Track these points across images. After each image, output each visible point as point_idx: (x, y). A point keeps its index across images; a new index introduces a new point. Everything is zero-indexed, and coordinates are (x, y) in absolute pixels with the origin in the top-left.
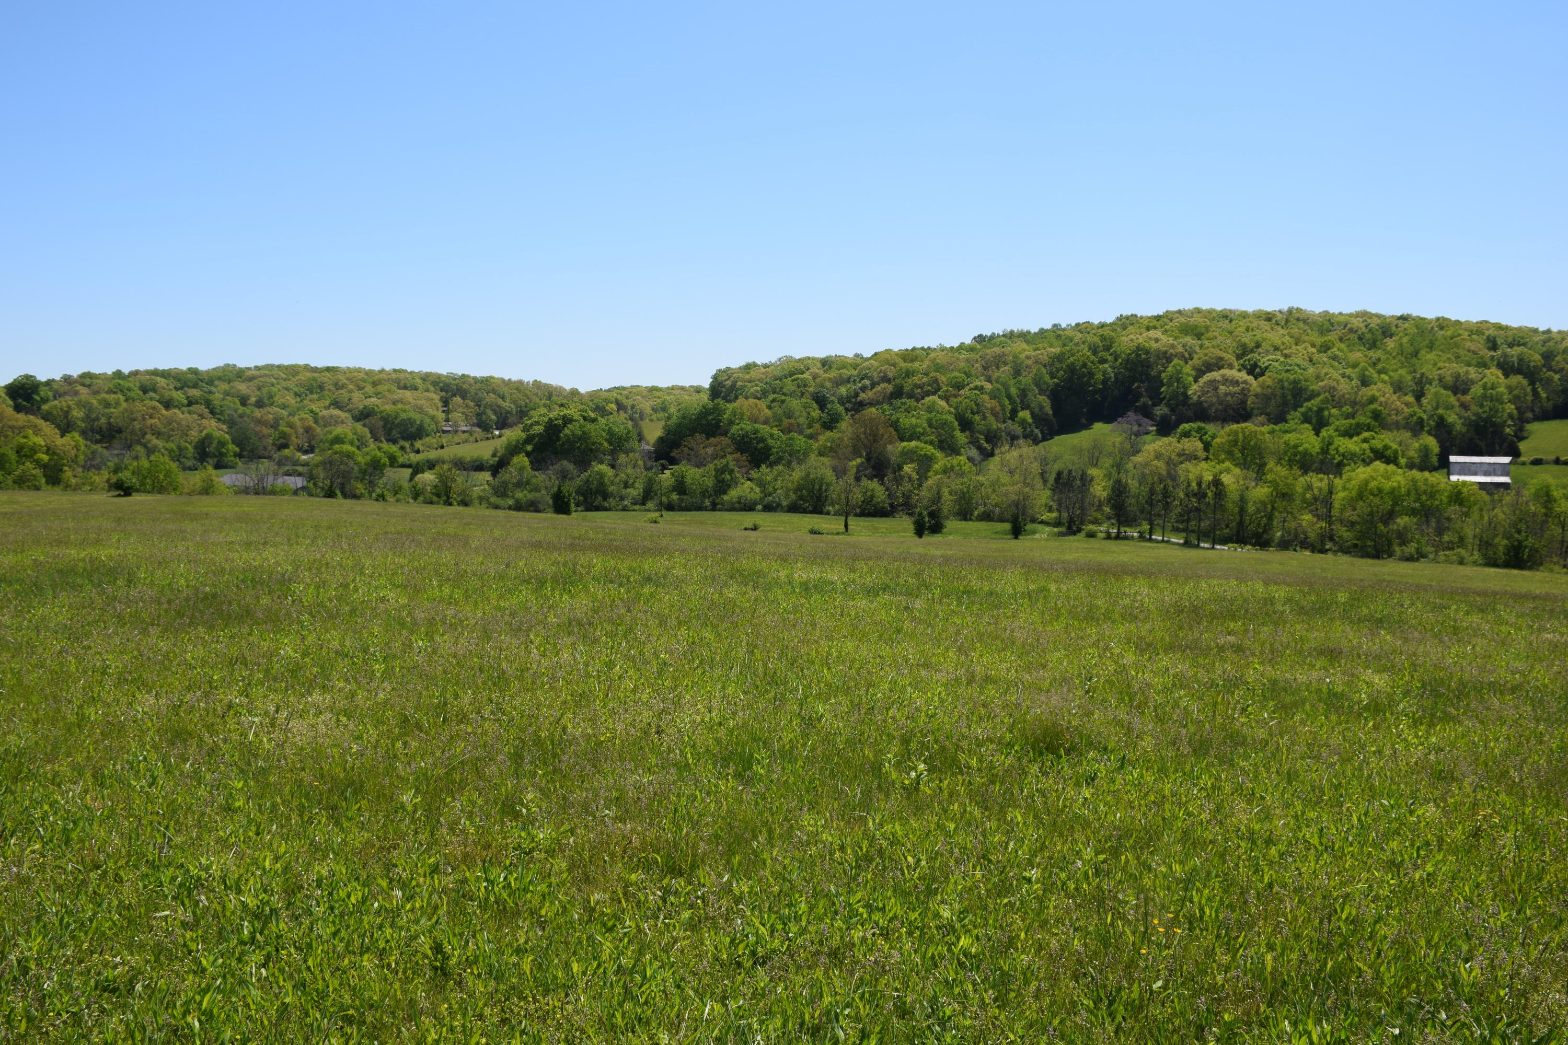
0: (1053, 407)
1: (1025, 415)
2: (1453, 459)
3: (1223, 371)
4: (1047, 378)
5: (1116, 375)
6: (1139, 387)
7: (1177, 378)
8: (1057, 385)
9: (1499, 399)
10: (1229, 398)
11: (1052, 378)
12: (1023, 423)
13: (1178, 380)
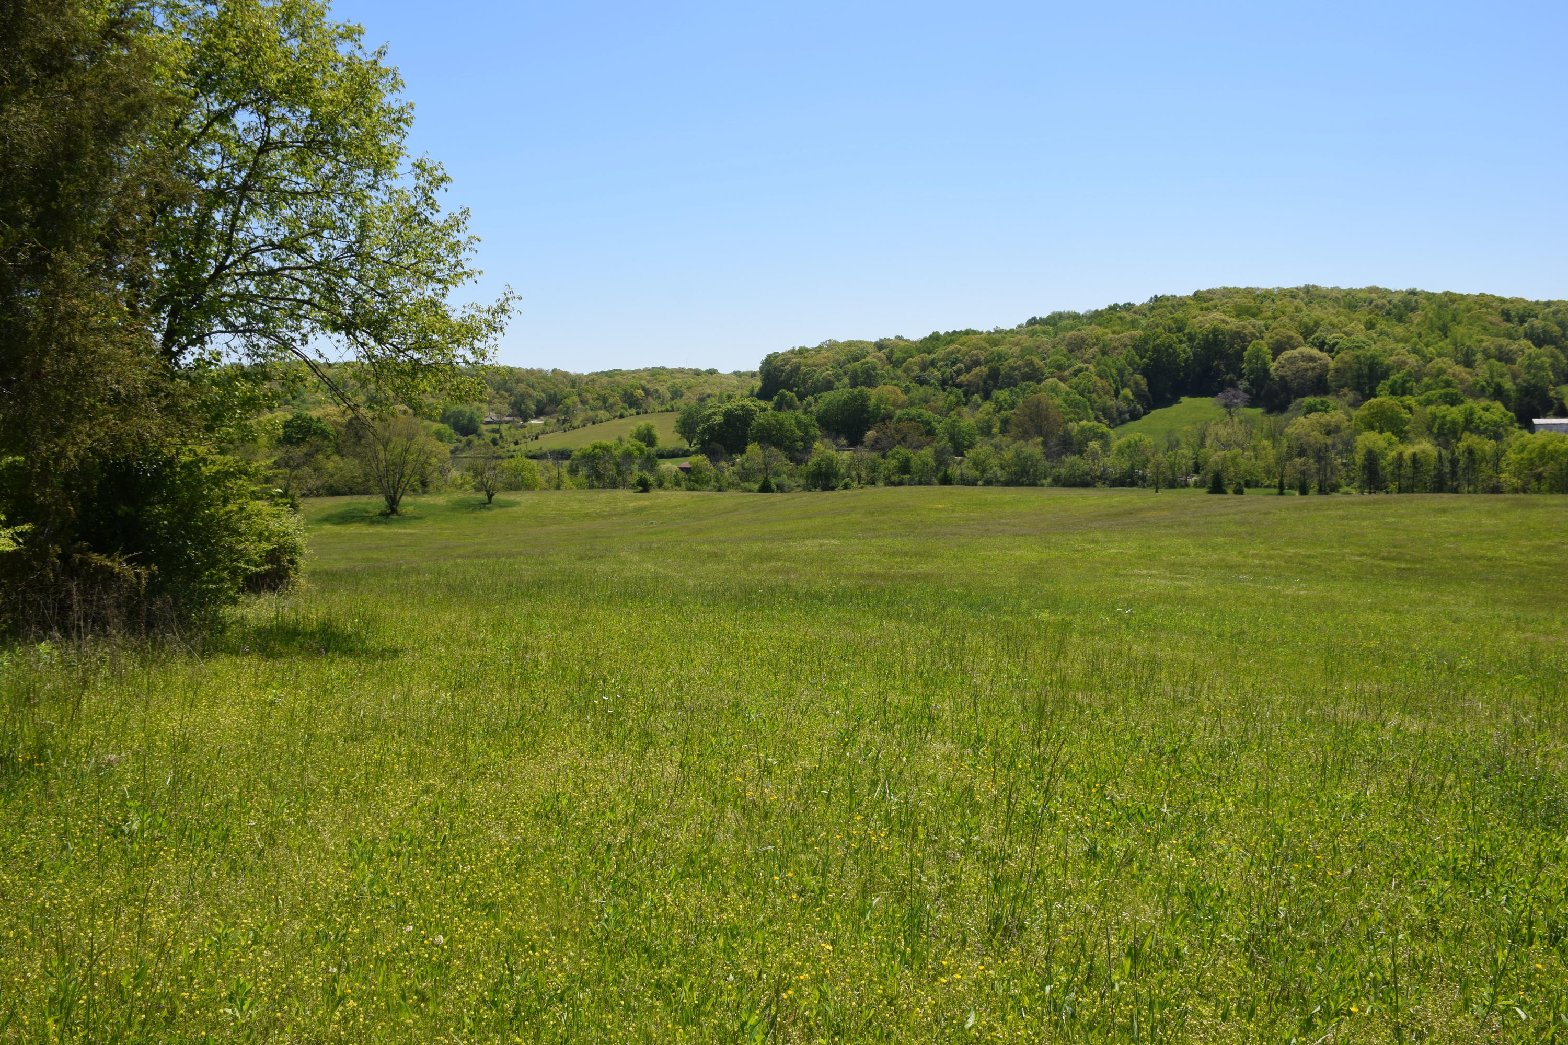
0: (1149, 385)
1: (1127, 392)
2: (1536, 421)
3: (1299, 350)
4: (1137, 358)
5: (1194, 354)
6: (1218, 365)
7: (1257, 355)
8: (1147, 365)
9: (1541, 368)
10: (1310, 373)
11: (1142, 358)
12: (1126, 398)
13: (1258, 357)
